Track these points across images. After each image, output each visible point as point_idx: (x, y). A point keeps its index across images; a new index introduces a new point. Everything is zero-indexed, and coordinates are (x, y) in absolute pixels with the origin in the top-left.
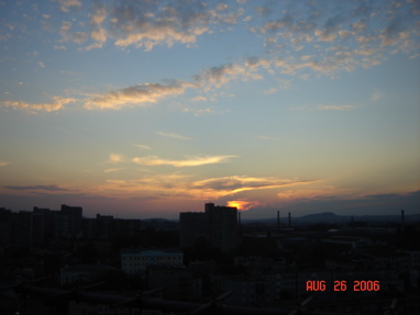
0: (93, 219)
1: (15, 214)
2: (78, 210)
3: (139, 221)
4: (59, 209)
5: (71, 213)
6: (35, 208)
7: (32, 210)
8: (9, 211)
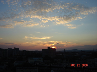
0: (22, 51)
1: (4, 50)
2: (18, 49)
3: (32, 51)
4: (14, 48)
5: (17, 49)
6: (8, 48)
7: (8, 49)
8: (2, 49)
